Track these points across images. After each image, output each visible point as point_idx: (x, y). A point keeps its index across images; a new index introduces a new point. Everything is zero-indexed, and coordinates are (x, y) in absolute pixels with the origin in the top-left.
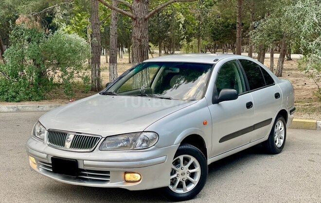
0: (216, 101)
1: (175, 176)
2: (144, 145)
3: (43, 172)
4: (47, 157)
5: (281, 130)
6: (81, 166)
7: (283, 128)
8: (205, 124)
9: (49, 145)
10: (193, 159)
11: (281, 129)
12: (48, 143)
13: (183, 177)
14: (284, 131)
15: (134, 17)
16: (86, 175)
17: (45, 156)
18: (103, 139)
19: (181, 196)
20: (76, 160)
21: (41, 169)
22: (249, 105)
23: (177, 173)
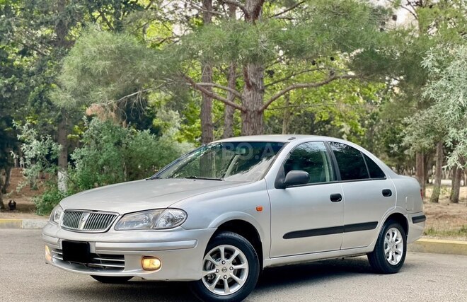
0: (281, 185)
1: (214, 271)
2: (169, 224)
3: (57, 263)
4: (59, 241)
5: (397, 242)
6: (93, 251)
7: (400, 239)
8: (259, 209)
9: (63, 228)
10: (237, 252)
11: (396, 240)
12: (62, 225)
13: (225, 274)
14: (402, 244)
15: (244, 109)
16: (99, 262)
17: (56, 240)
18: (120, 216)
19: (220, 298)
20: (88, 242)
21: (54, 260)
22: (336, 198)
23: (217, 268)
